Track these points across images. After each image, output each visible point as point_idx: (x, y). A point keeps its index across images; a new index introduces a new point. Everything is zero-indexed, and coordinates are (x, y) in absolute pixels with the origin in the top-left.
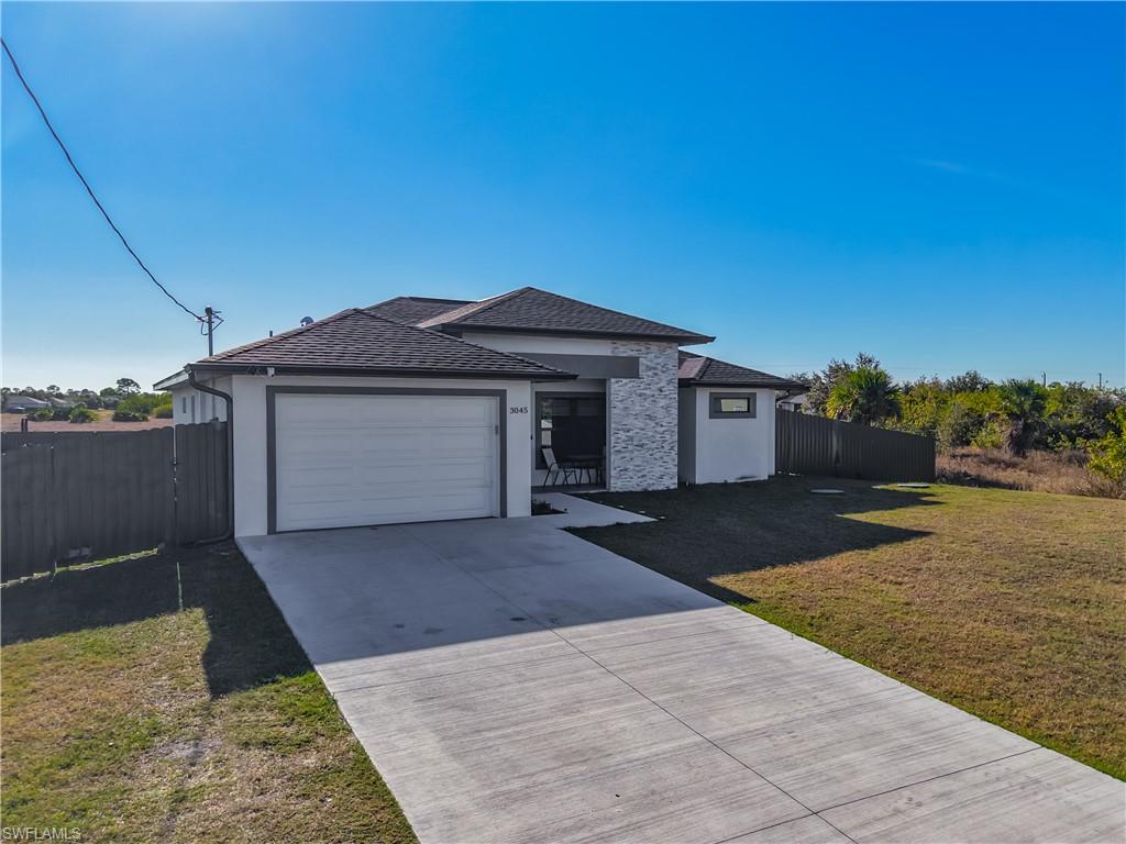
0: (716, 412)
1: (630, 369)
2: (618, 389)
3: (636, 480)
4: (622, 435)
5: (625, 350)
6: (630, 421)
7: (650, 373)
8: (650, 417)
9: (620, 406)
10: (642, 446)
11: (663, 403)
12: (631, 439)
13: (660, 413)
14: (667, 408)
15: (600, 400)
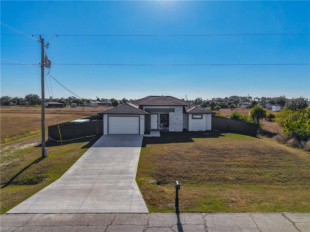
0: (193, 118)
1: (173, 110)
2: (171, 114)
3: (174, 130)
4: (171, 122)
5: (172, 107)
6: (173, 119)
7: (177, 111)
8: (177, 119)
9: (171, 117)
10: (175, 124)
11: (180, 116)
12: (173, 122)
13: (179, 118)
14: (180, 117)
15: (168, 115)
